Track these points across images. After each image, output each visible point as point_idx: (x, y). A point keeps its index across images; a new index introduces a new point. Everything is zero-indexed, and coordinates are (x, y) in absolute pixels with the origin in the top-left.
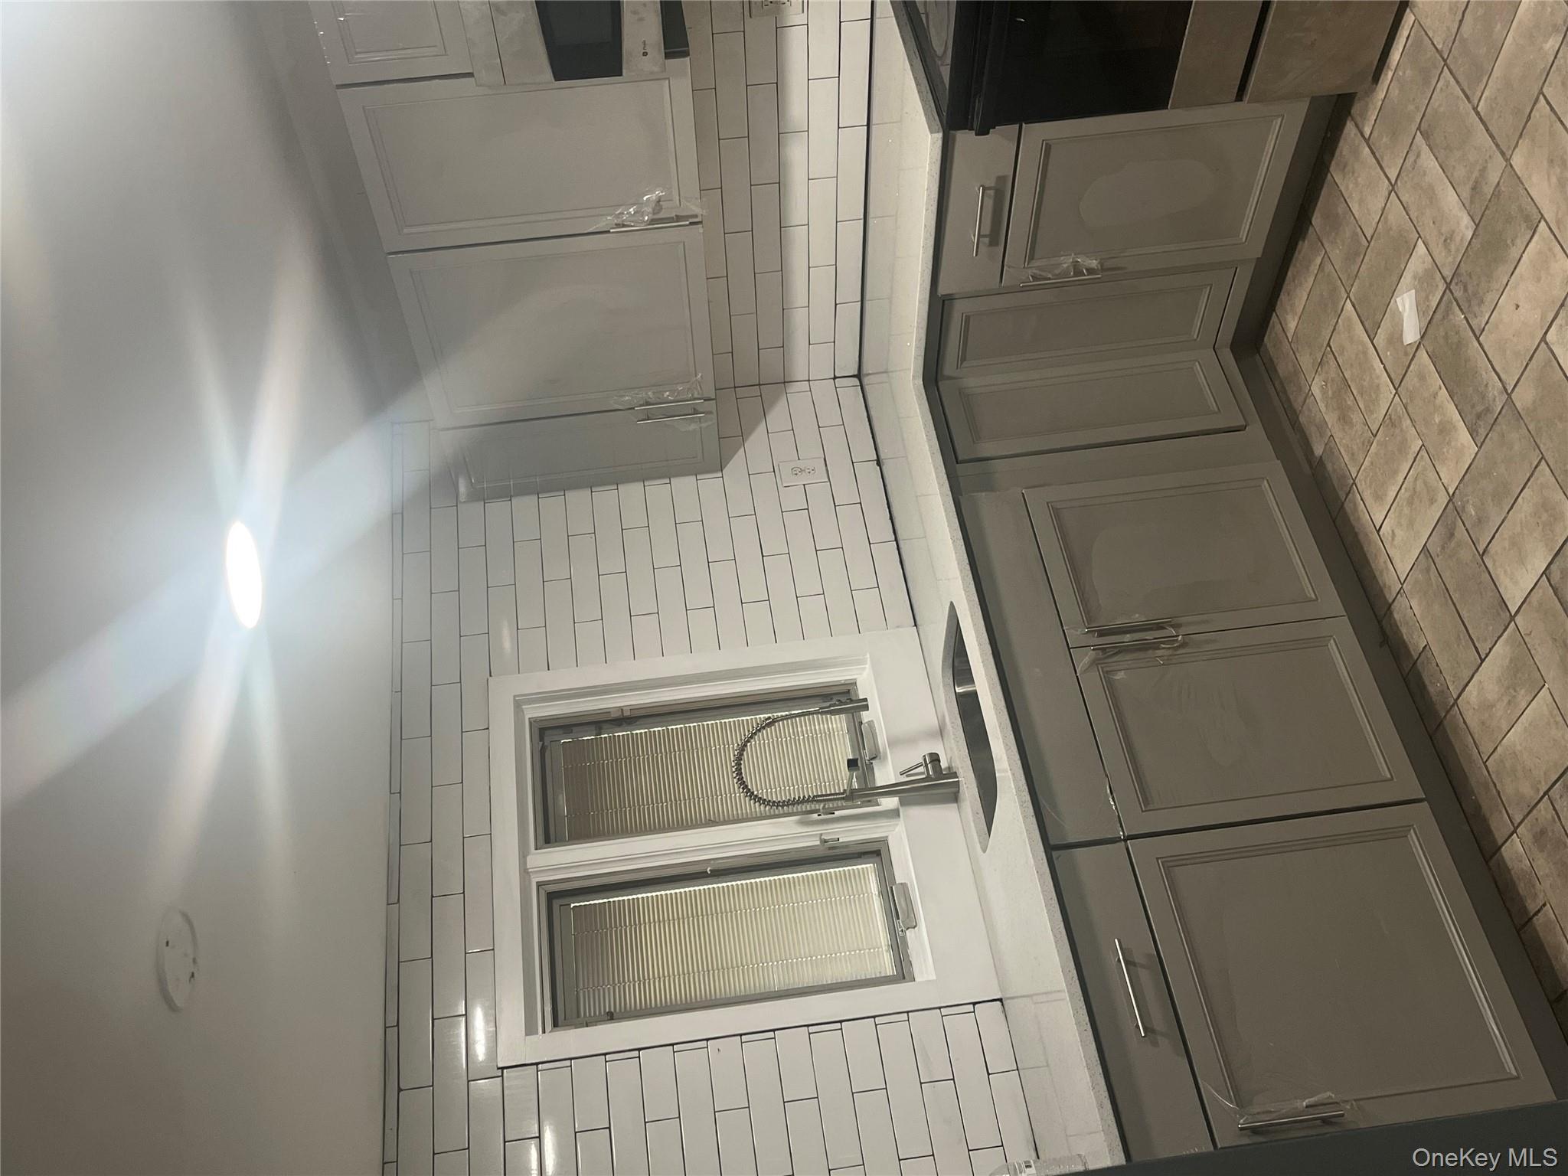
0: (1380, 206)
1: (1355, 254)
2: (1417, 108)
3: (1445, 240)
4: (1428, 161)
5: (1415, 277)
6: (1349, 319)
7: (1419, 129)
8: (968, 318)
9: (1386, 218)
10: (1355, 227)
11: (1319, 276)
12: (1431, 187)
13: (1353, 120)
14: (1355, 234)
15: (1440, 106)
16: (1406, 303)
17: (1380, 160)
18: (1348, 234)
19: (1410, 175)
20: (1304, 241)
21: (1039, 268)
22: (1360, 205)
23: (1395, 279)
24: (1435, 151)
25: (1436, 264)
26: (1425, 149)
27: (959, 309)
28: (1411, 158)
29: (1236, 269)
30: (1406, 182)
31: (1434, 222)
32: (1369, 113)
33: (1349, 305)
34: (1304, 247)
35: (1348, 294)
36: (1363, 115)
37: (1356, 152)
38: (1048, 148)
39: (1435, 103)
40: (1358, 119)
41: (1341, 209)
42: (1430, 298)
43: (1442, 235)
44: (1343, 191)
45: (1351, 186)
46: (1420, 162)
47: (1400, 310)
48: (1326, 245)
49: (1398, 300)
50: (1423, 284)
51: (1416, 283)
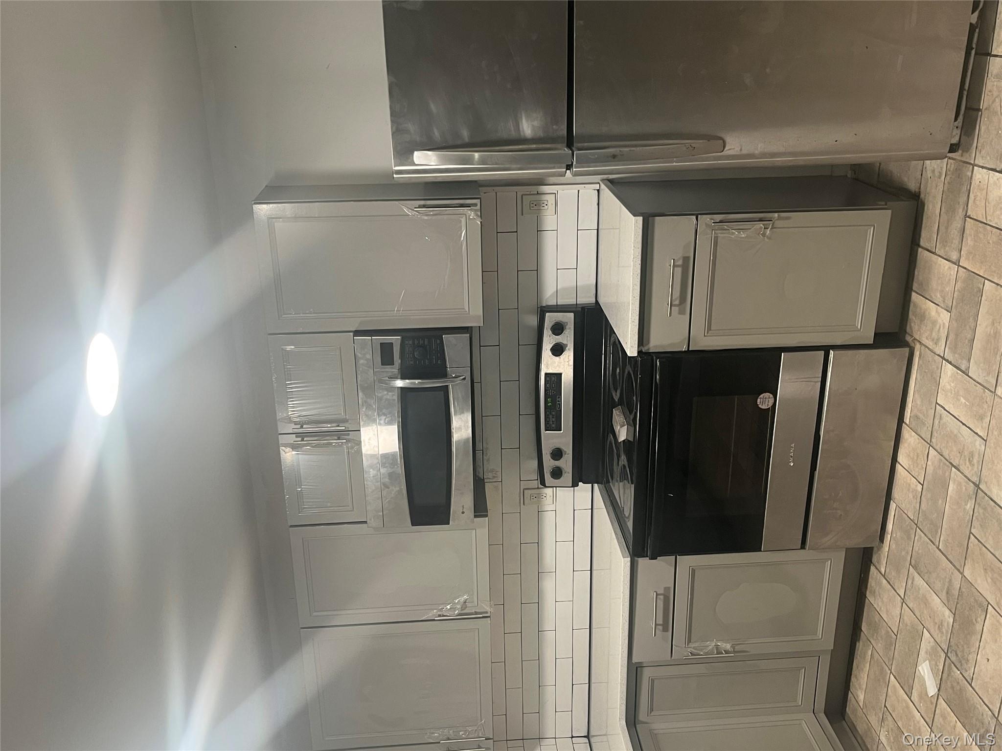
0: (898, 613)
1: (890, 645)
2: (907, 553)
3: (939, 627)
4: (919, 581)
5: (926, 653)
6: (894, 686)
7: (910, 564)
8: (653, 681)
9: (903, 620)
10: (887, 628)
11: (872, 662)
12: (924, 596)
13: (874, 565)
14: (888, 632)
15: (919, 549)
16: (924, 669)
17: (893, 585)
18: (883, 632)
19: (911, 591)
20: (859, 642)
21: (694, 648)
22: (887, 614)
23: (916, 656)
24: (922, 575)
25: (936, 642)
26: (916, 574)
27: (647, 674)
28: (910, 582)
29: (819, 657)
30: (909, 596)
31: (930, 617)
32: (882, 560)
33: (892, 677)
34: (860, 645)
35: (891, 670)
36: (879, 562)
37: (879, 584)
38: (693, 571)
39: (916, 548)
40: (876, 564)
41: (877, 618)
42: (938, 664)
43: (936, 623)
44: (876, 607)
45: (880, 604)
46: (915, 583)
47: (923, 674)
48: (872, 641)
49: (920, 668)
50: (932, 655)
51: (928, 656)
